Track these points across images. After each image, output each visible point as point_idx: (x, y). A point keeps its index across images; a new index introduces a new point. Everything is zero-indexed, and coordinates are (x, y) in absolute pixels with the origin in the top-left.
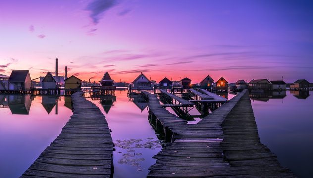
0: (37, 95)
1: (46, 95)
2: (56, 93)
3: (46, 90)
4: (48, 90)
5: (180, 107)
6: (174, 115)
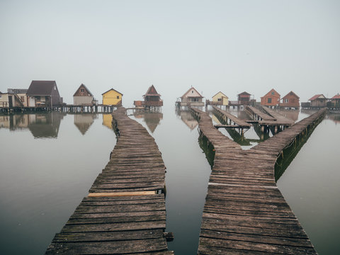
0: (67, 113)
1: (80, 113)
2: (92, 110)
3: (80, 106)
4: (82, 106)
5: (235, 127)
6: (227, 138)
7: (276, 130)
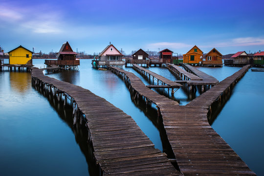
7: (203, 89)
